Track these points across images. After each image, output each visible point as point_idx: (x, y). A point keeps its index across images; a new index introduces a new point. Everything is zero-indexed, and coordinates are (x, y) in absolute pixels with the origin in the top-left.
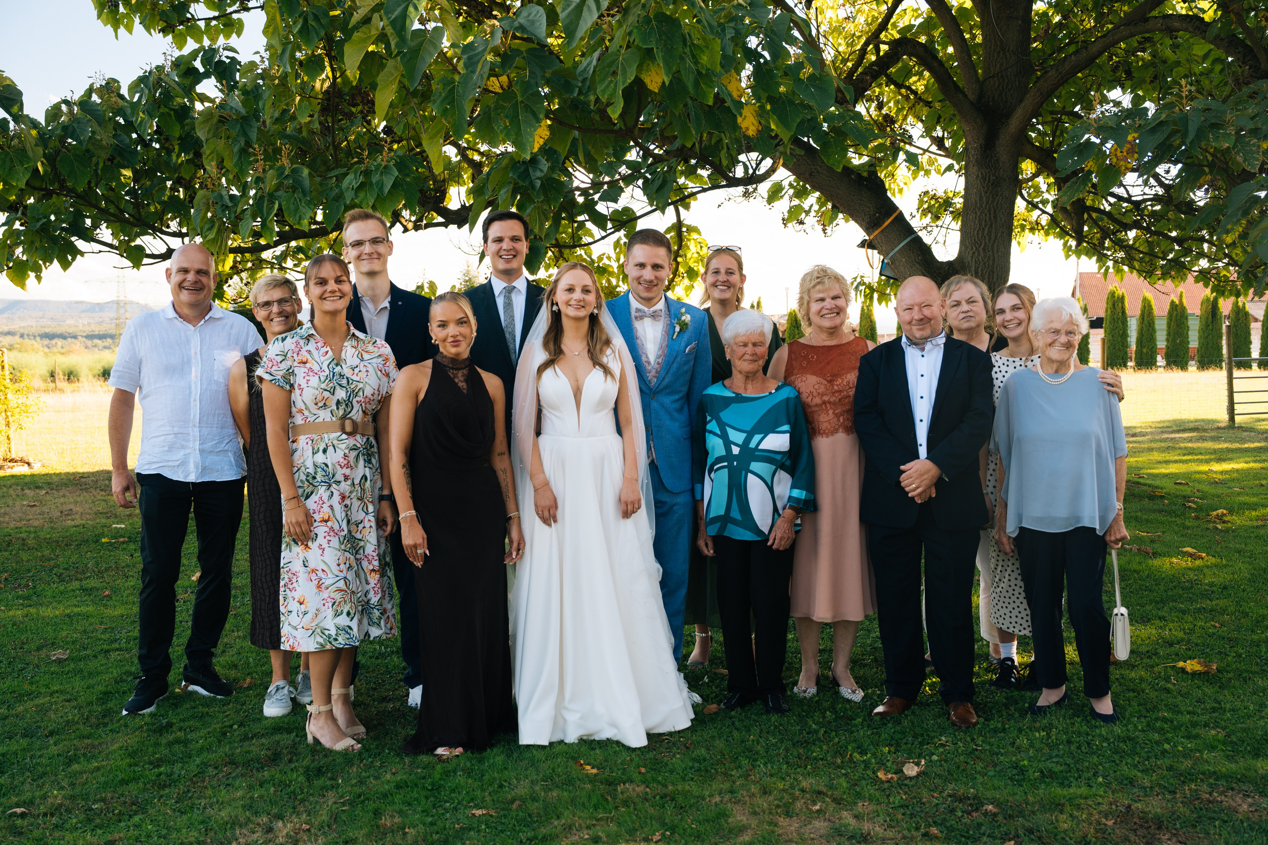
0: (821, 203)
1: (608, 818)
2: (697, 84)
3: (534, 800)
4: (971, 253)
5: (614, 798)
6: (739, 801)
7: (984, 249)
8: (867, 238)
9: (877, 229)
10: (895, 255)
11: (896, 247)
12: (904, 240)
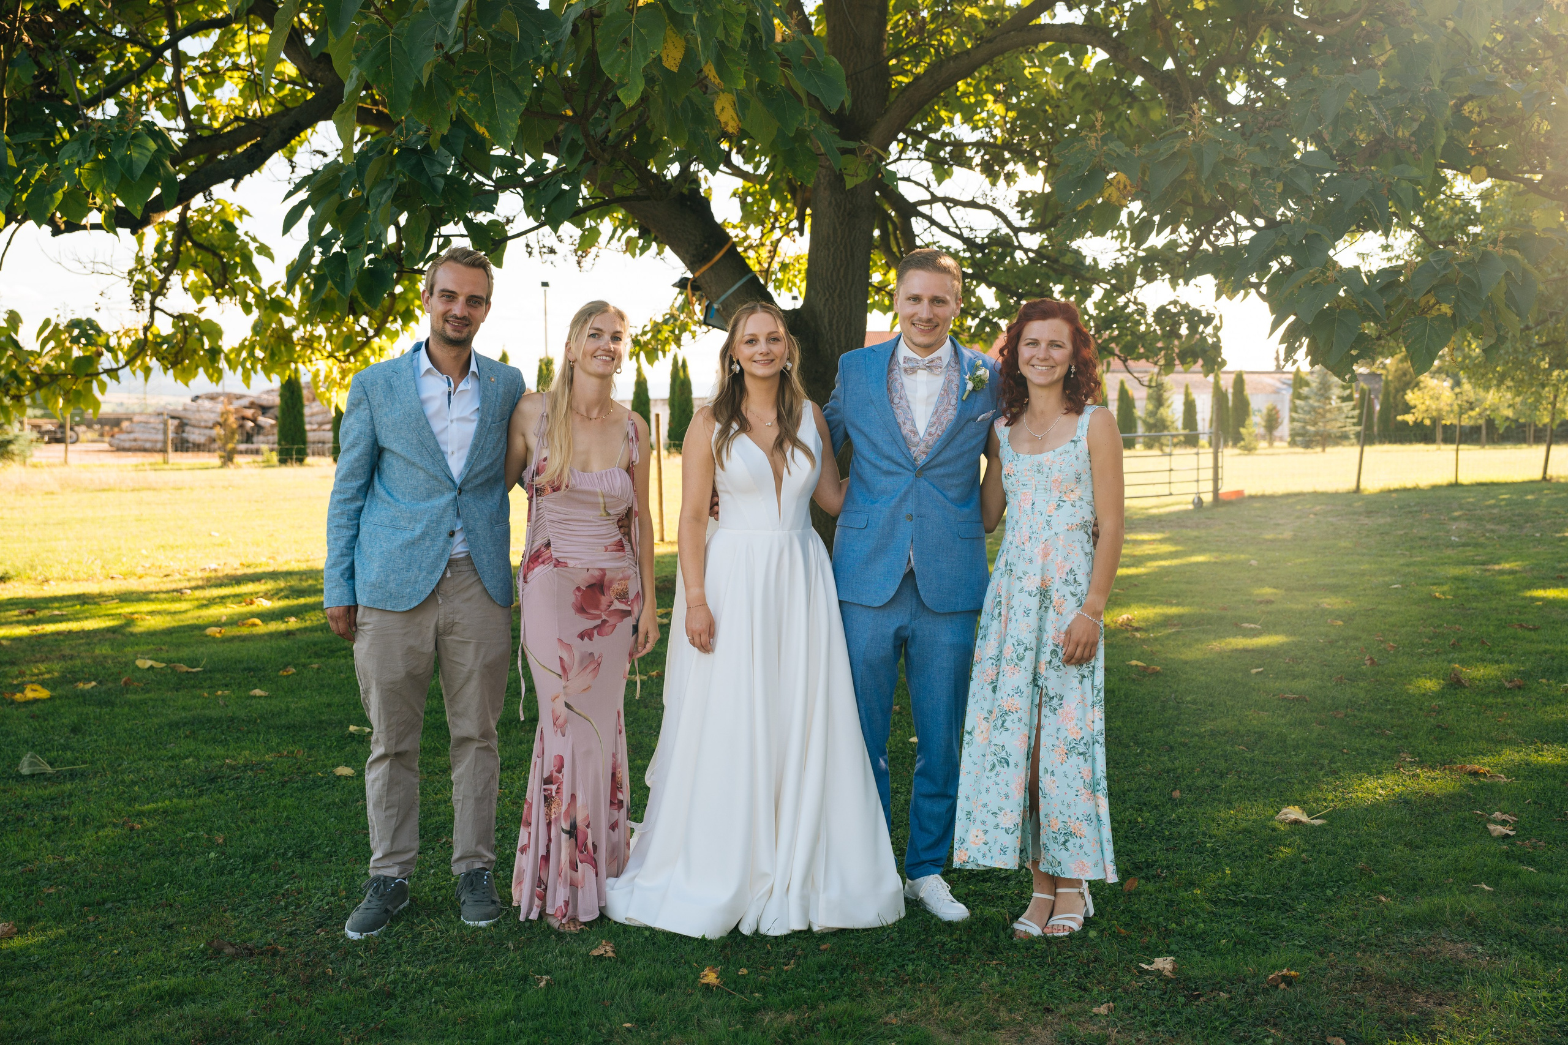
0: (624, 226)
4: (823, 300)
7: (839, 296)
8: (689, 275)
9: (705, 264)
10: (727, 298)
11: (730, 288)
12: (740, 279)
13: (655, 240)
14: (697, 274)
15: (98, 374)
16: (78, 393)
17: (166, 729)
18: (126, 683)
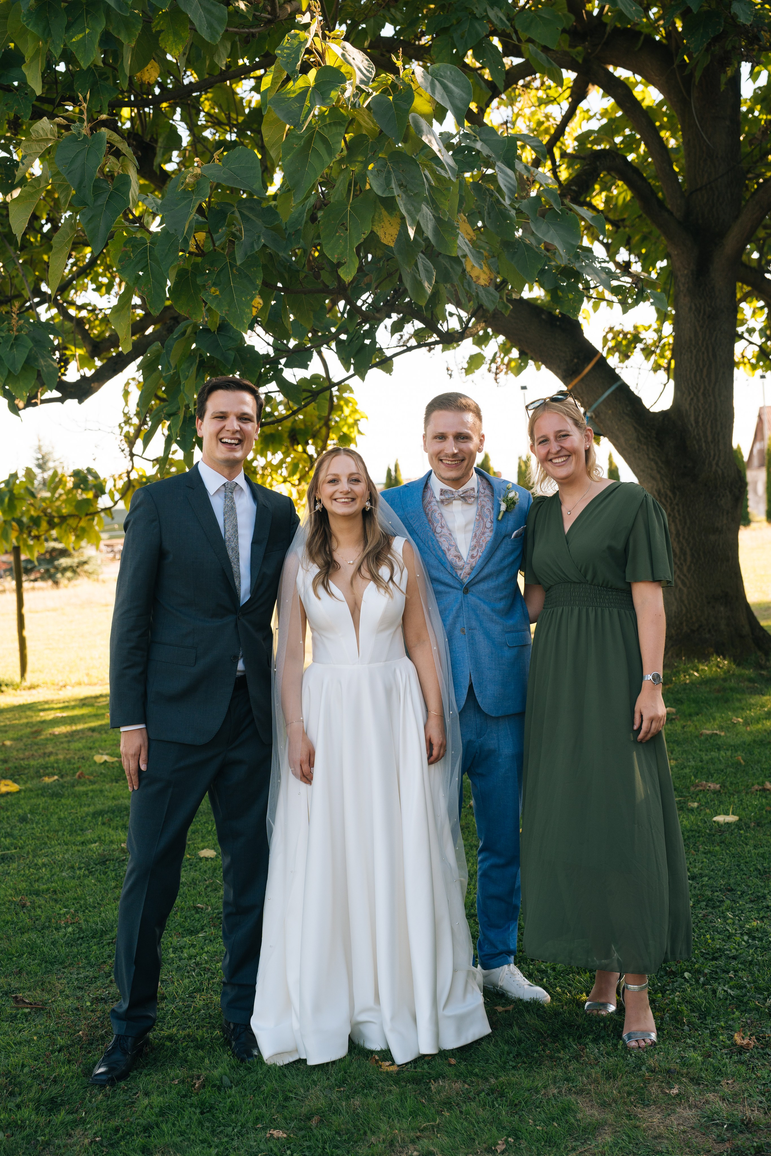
0: (505, 350)
1: (433, 1126)
2: (437, 232)
3: (337, 1112)
4: (689, 399)
5: (430, 1100)
6: (582, 1091)
7: (704, 394)
9: (576, 377)
10: (599, 406)
11: (599, 397)
12: (609, 388)
13: (532, 359)
14: (570, 387)
15: (98, 512)
16: (83, 529)
17: (89, 818)
18: (79, 777)
